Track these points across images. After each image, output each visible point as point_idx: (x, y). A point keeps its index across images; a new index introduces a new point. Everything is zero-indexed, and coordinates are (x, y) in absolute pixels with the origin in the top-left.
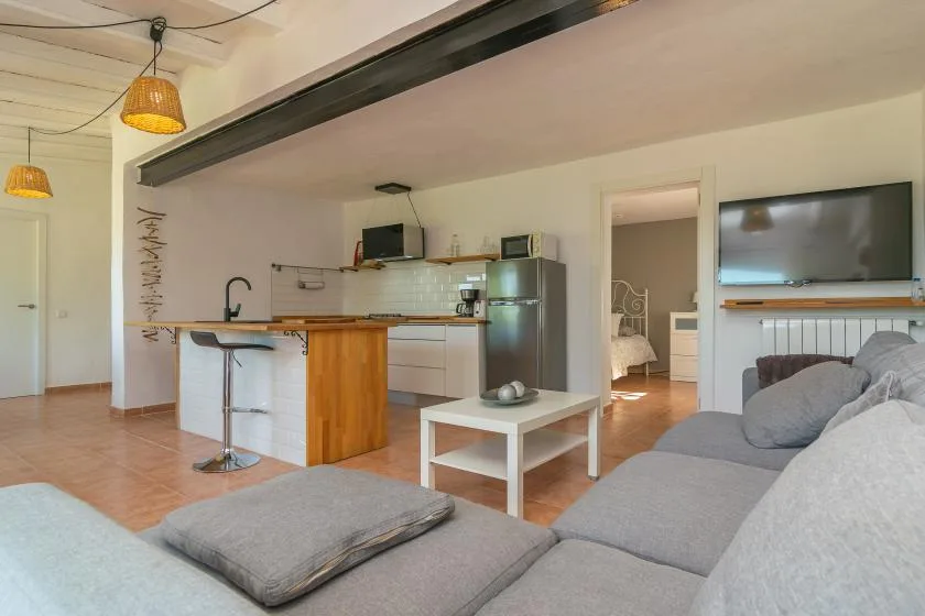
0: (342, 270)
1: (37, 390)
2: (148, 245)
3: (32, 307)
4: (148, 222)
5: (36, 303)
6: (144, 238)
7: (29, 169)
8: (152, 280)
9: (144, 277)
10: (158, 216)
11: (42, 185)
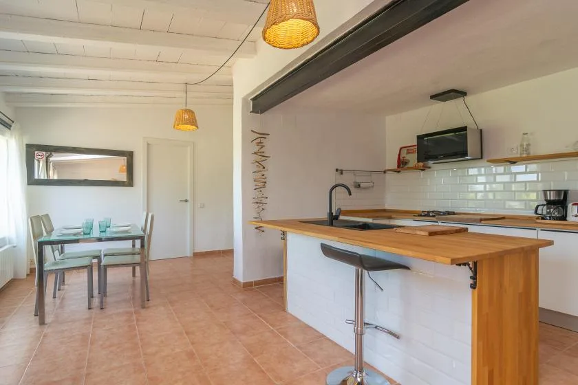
0: (385, 172)
1: (189, 254)
2: (258, 158)
3: (186, 201)
4: (258, 141)
5: (188, 199)
6: (255, 153)
7: (186, 110)
8: (261, 185)
9: (255, 183)
10: (263, 135)
11: (193, 121)
